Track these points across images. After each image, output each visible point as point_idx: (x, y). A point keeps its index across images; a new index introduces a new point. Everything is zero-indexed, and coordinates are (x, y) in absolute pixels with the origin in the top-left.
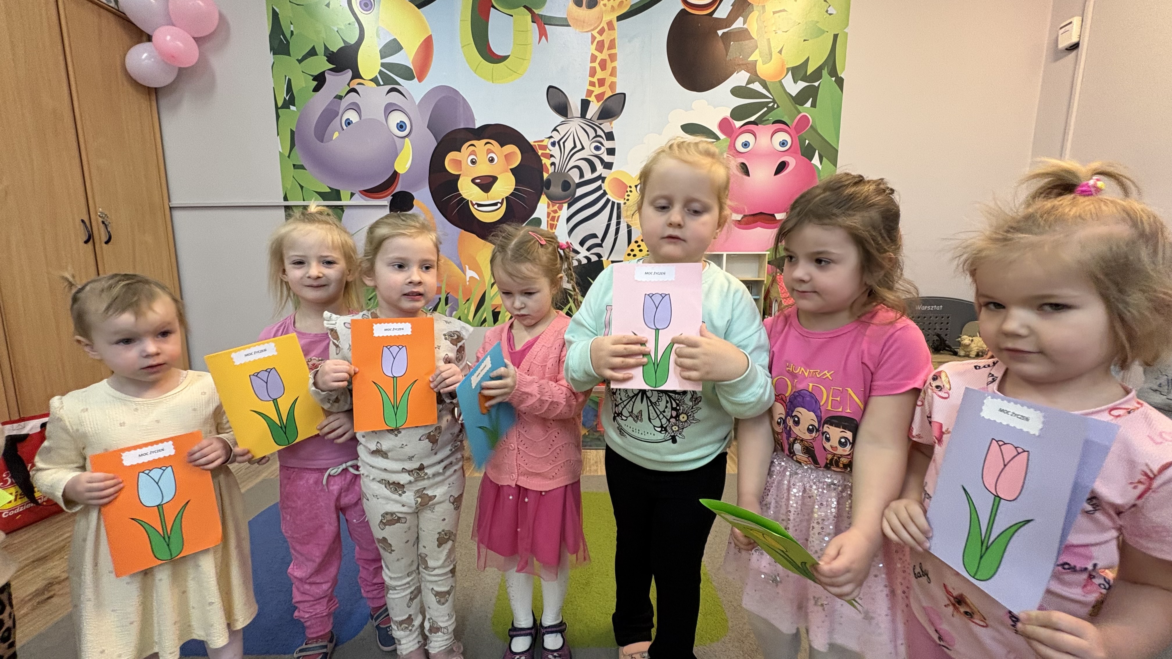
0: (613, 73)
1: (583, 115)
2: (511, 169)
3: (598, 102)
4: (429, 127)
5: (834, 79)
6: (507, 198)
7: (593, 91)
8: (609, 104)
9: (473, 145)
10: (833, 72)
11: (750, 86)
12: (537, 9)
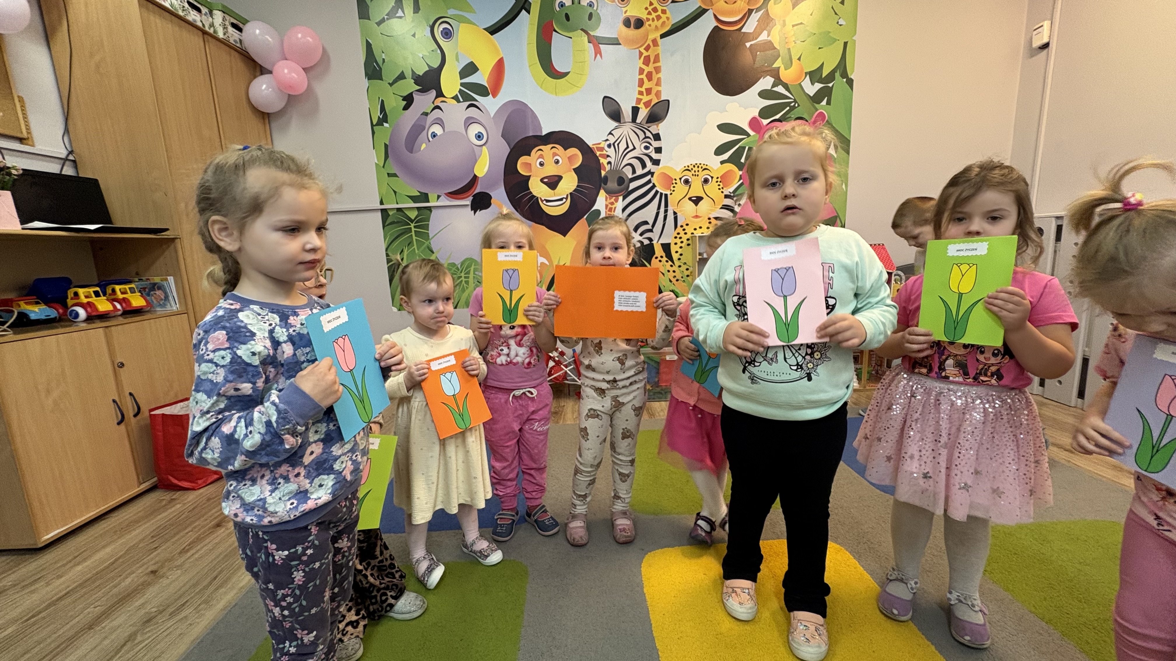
0: (658, 84)
1: (634, 120)
2: (574, 169)
3: (646, 108)
4: (503, 136)
5: (845, 80)
6: (571, 194)
7: (641, 99)
8: (657, 110)
9: (540, 150)
10: (844, 75)
11: (775, 89)
12: (594, 30)
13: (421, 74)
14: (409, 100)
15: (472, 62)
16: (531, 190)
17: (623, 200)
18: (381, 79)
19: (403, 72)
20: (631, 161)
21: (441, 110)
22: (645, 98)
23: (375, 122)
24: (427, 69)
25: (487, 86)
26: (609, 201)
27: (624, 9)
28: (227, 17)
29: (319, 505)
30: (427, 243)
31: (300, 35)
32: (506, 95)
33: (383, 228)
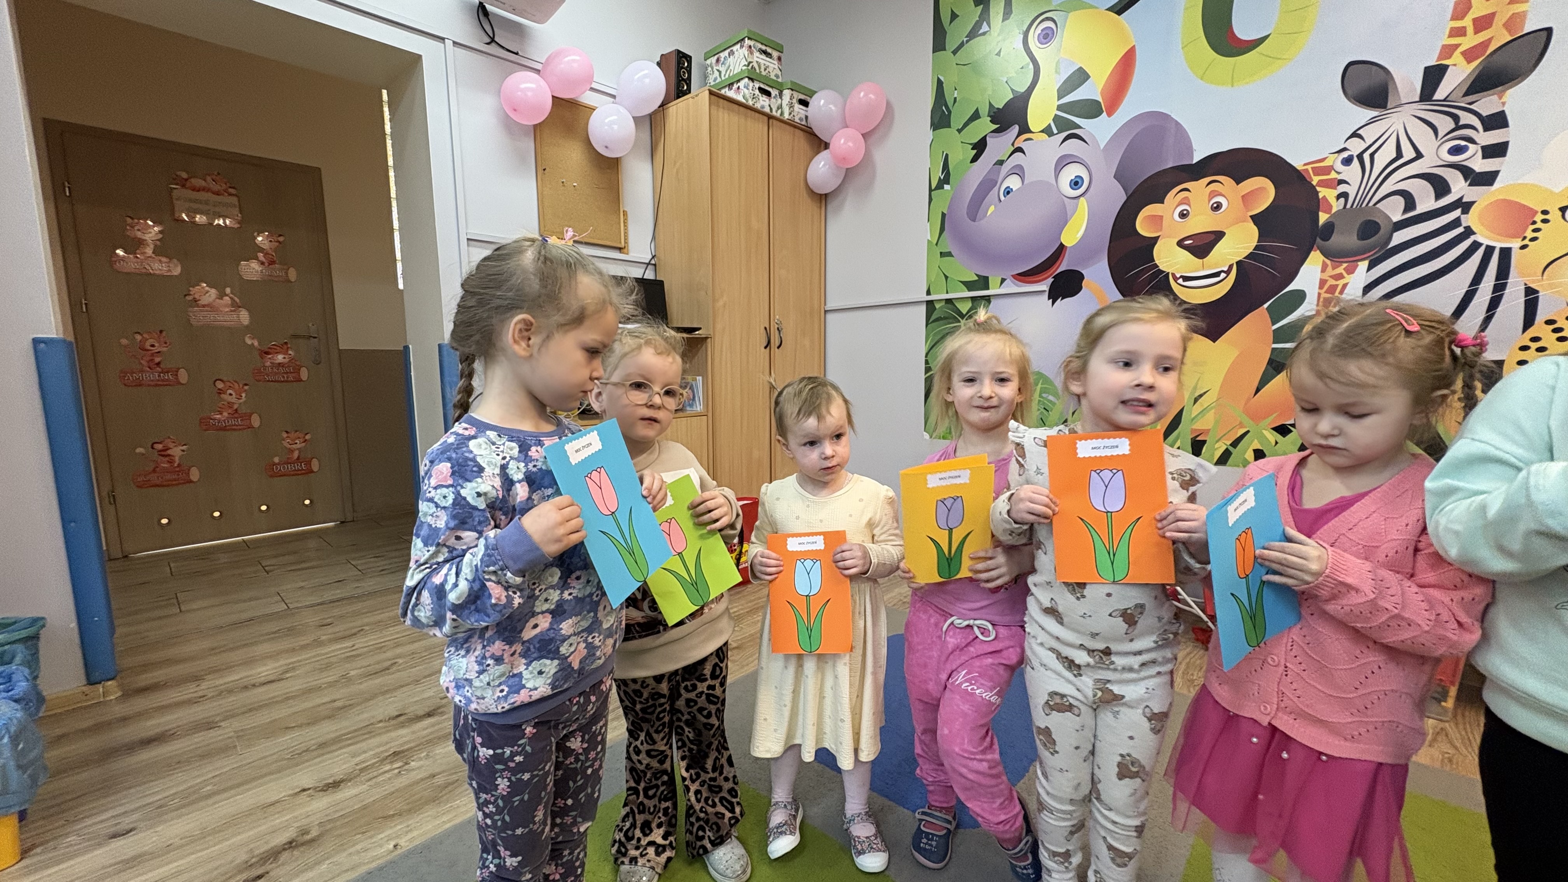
1: (1427, 95)
2: (1252, 217)
4: (1117, 176)
6: (1239, 263)
7: (1457, 46)
8: (1501, 58)
9: (1185, 189)
13: (1001, 107)
14: (980, 147)
15: (1081, 68)
16: (1157, 262)
17: (1369, 268)
18: (949, 126)
19: (977, 110)
20: (1402, 186)
21: (1024, 153)
22: (1469, 41)
23: (933, 187)
24: (1011, 96)
25: (1101, 100)
26: (1330, 271)
28: (796, 94)
29: (534, 698)
31: (862, 94)
32: (1132, 107)
33: (927, 326)
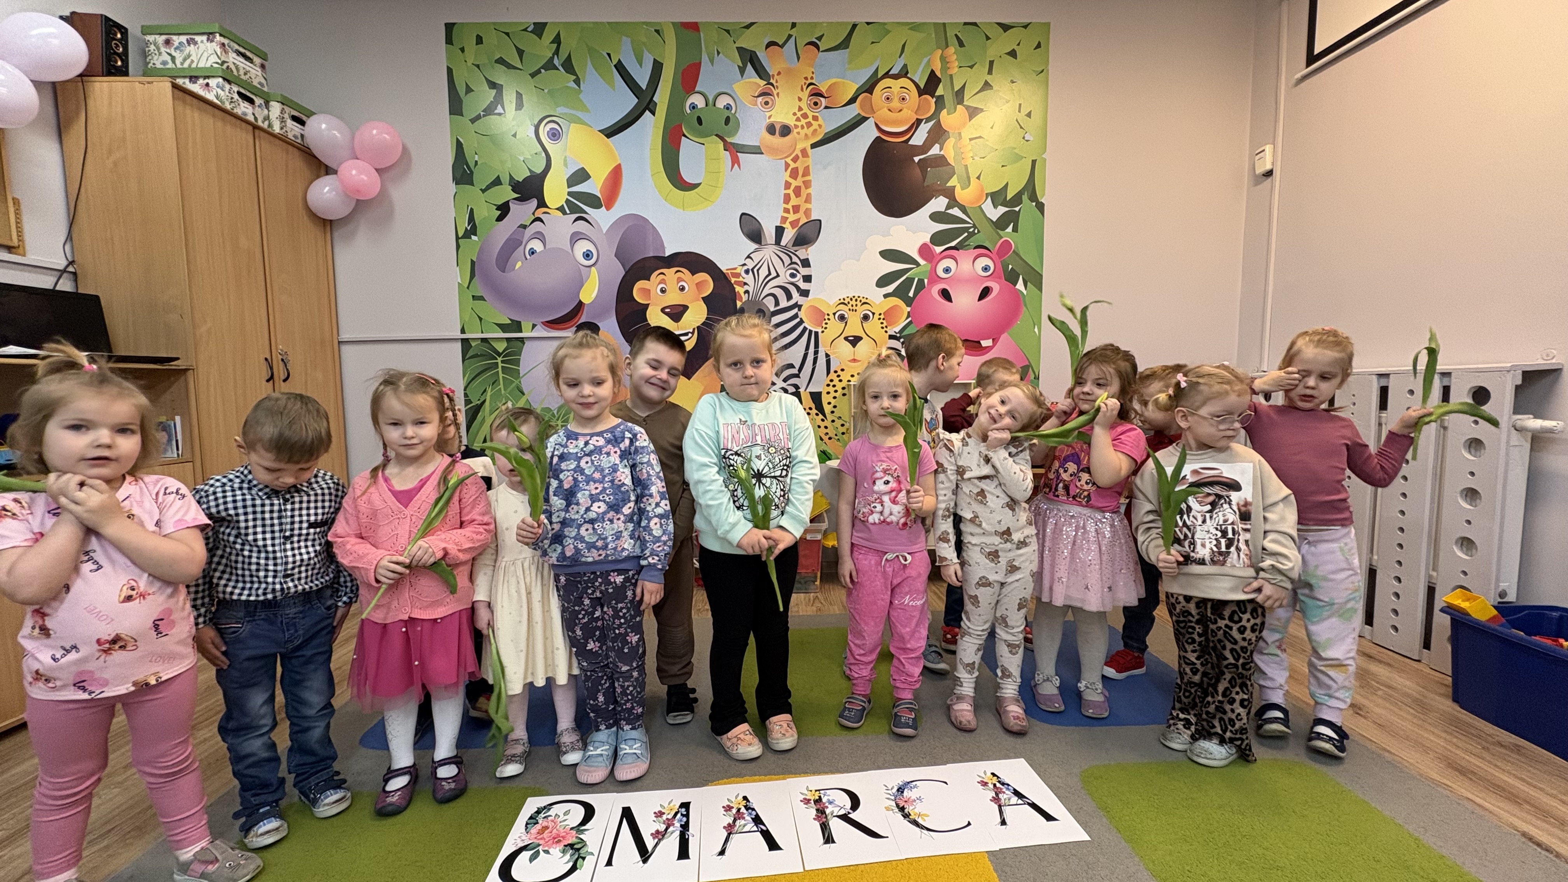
0: (808, 200)
1: (778, 242)
2: (703, 298)
3: (793, 228)
4: (616, 255)
5: (1034, 204)
6: (698, 327)
7: (787, 218)
8: (806, 231)
9: (662, 273)
10: (1033, 197)
11: (950, 211)
12: (729, 137)
13: (520, 180)
14: (504, 210)
16: (649, 320)
18: (472, 183)
19: (499, 176)
20: (772, 291)
21: (542, 221)
23: (460, 235)
25: (599, 196)
27: (768, 114)
28: (287, 109)
30: (517, 382)
31: (375, 132)
32: (622, 207)
33: (463, 361)
